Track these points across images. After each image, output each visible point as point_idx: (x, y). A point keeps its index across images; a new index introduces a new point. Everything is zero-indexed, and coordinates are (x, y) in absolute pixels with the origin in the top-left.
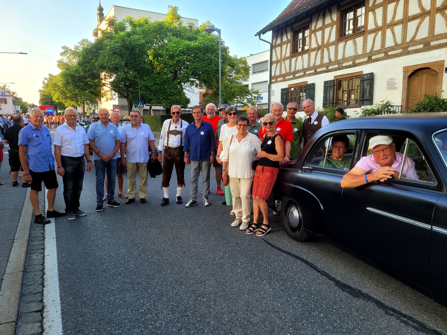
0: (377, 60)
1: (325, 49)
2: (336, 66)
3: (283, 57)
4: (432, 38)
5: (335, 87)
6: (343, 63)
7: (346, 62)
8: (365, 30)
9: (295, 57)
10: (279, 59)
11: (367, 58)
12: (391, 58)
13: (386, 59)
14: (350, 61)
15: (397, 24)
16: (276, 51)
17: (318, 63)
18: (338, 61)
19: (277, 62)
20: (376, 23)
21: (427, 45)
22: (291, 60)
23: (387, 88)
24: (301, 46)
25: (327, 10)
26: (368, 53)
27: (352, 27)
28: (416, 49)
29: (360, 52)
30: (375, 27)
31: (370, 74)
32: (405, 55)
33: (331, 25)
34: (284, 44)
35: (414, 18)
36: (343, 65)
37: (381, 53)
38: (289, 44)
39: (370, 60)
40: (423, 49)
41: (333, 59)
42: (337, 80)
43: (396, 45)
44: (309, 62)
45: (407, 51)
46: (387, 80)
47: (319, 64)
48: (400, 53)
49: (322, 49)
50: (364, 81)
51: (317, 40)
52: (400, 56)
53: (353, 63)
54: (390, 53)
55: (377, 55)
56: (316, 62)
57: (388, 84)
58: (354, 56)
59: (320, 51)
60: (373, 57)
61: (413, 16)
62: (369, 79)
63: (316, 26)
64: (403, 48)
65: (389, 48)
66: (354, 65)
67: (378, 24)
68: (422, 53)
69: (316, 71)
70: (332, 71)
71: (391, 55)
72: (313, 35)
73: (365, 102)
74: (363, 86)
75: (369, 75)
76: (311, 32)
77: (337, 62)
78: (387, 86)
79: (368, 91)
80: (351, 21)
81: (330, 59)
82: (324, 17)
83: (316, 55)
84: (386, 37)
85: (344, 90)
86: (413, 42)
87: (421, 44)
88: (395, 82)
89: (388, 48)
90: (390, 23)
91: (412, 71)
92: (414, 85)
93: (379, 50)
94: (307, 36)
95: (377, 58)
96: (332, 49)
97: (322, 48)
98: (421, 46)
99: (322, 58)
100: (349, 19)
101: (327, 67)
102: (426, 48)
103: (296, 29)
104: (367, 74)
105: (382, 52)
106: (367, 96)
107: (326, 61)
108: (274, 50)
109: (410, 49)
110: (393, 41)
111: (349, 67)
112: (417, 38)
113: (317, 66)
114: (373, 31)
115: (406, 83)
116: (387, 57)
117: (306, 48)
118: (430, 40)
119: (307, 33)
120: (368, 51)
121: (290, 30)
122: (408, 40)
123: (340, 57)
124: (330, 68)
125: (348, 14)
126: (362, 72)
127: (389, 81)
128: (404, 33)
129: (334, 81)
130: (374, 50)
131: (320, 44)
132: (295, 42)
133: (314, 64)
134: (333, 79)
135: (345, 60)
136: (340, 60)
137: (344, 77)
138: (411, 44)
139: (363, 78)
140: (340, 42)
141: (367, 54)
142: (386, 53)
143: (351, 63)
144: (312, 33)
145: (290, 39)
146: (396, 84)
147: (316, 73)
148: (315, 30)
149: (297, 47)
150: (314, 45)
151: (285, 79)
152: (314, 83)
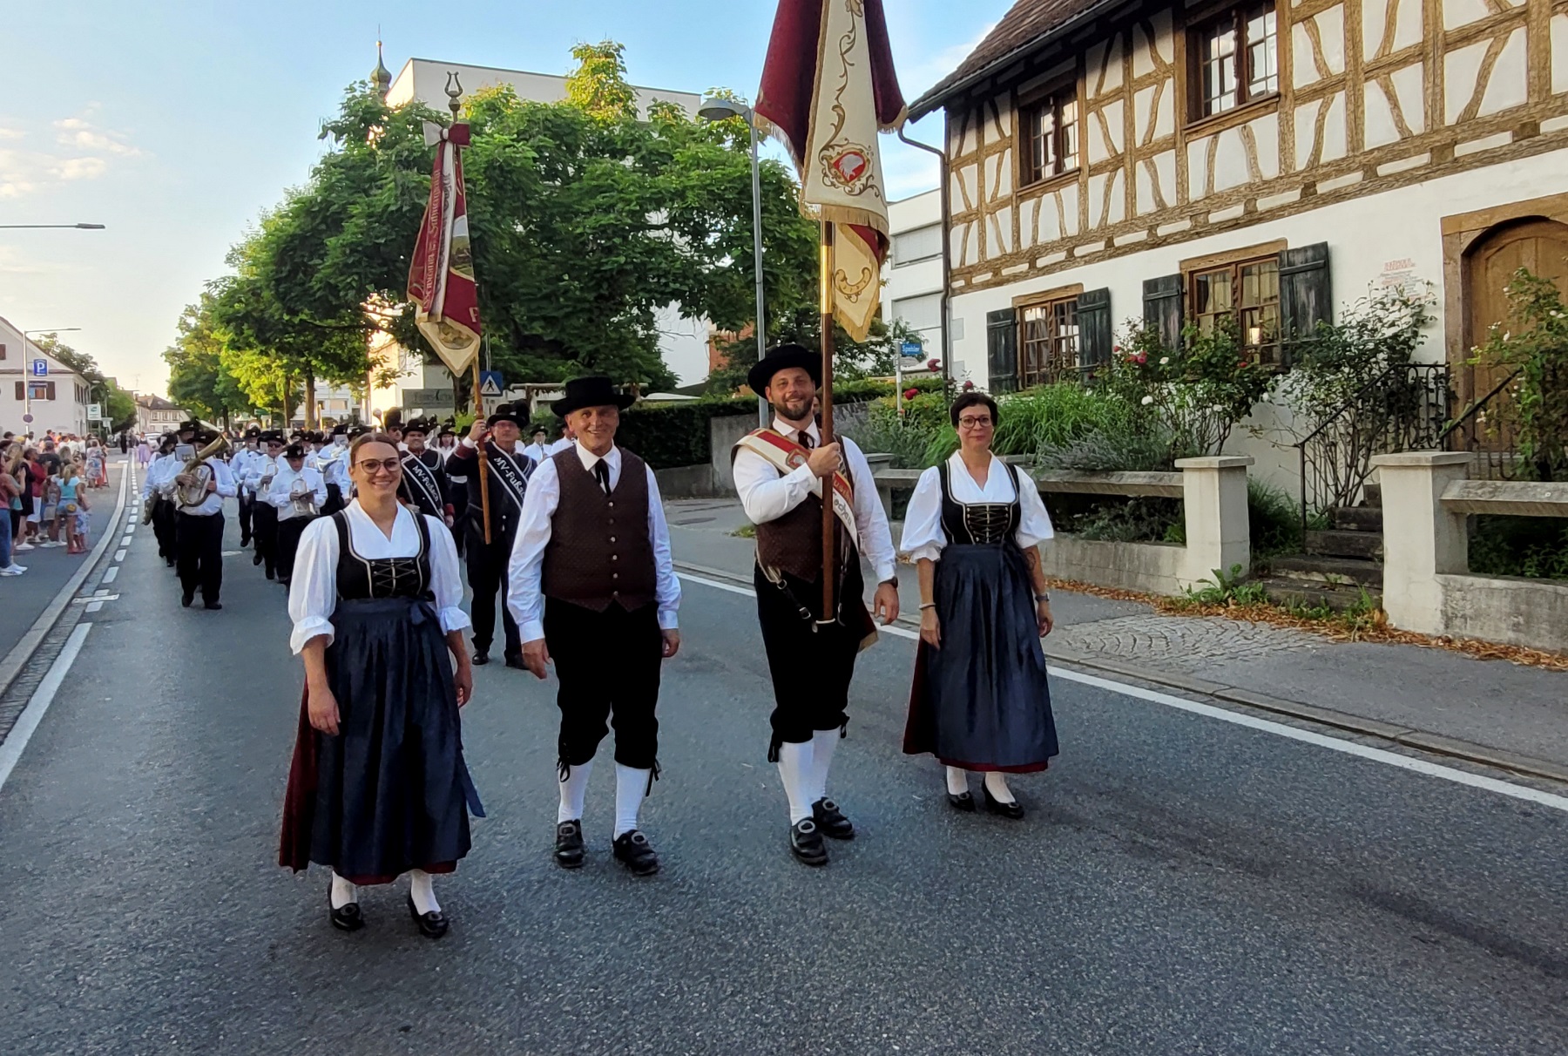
0: (1338, 196)
1: (1140, 165)
2: (1186, 224)
3: (988, 200)
4: (1543, 106)
5: (1187, 302)
6: (1209, 212)
7: (1219, 208)
8: (1282, 91)
9: (1031, 195)
10: (974, 206)
11: (1298, 192)
12: (1391, 187)
13: (1372, 192)
14: (1236, 204)
15: (1404, 61)
16: (961, 181)
17: (1117, 215)
18: (1190, 205)
19: (967, 218)
20: (1320, 65)
21: (1528, 130)
22: (1018, 207)
24: (1052, 158)
25: (1137, 27)
26: (1302, 172)
27: (1232, 82)
28: (1486, 151)
29: (1270, 170)
30: (1319, 78)
31: (1314, 247)
32: (1443, 175)
33: (1154, 80)
34: (987, 156)
35: (1466, 37)
36: (1211, 221)
37: (1350, 170)
38: (1008, 152)
39: (1310, 198)
40: (1513, 147)
41: (1171, 200)
42: (1191, 273)
43: (1407, 136)
44: (1084, 212)
45: (1450, 159)
46: (1382, 270)
47: (1122, 217)
48: (1425, 167)
49: (1128, 166)
50: (1293, 274)
51: (1106, 135)
52: (1427, 178)
53: (1248, 212)
54: (1383, 170)
55: (1336, 177)
56: (1107, 211)
57: (1387, 284)
58: (1250, 186)
59: (1121, 171)
60: (1322, 188)
61: (1461, 30)
62: (1315, 268)
63: (1100, 85)
64: (1432, 150)
65: (1378, 149)
66: (1252, 218)
67: (1330, 65)
68: (1508, 166)
69: (1110, 243)
70: (1169, 244)
71: (1390, 175)
72: (1092, 117)
74: (1293, 293)
75: (1310, 254)
76: (1087, 107)
77: (1186, 208)
79: (1311, 306)
80: (1226, 61)
81: (1161, 200)
82: (1128, 53)
83: (1109, 187)
84: (1363, 112)
85: (1221, 309)
86: (1472, 124)
87: (1504, 131)
88: (1412, 275)
89: (1376, 153)
90: (1376, 60)
91: (1477, 234)
92: (1491, 284)
93: (1343, 160)
94: (1070, 121)
95: (1336, 191)
96: (1166, 162)
97: (1127, 160)
98: (1505, 138)
99: (1131, 197)
100: (1222, 54)
101: (1152, 229)
102: (1524, 143)
103: (1030, 100)
104: (1305, 249)
105: (1354, 166)
106: (1309, 329)
107: (1145, 205)
108: (953, 175)
109: (1460, 150)
110: (1391, 123)
111: (1235, 224)
112: (1485, 110)
113: (1115, 226)
114: (1315, 91)
115: (1459, 278)
116: (1374, 183)
117: (1071, 163)
118: (1538, 116)
119: (1070, 112)
120: (1301, 161)
121: (1009, 107)
122: (1450, 118)
123: (1196, 192)
124: (1162, 231)
125: (1214, 42)
126: (1285, 242)
127: (1389, 272)
128: (1434, 94)
129: (1180, 278)
130: (1324, 159)
131: (1120, 150)
132: (1029, 146)
133: (1102, 219)
134: (1175, 271)
135: (1214, 199)
136: (1197, 202)
137: (1219, 262)
138: (1464, 131)
139: (1290, 264)
140: (1194, 136)
141: (1297, 175)
142: (1369, 170)
143: (1237, 211)
144: (1088, 110)
145: (1011, 137)
147: (1112, 251)
148: (1100, 98)
149: (1037, 163)
150: (1098, 154)
151: (998, 278)
152: (1107, 289)
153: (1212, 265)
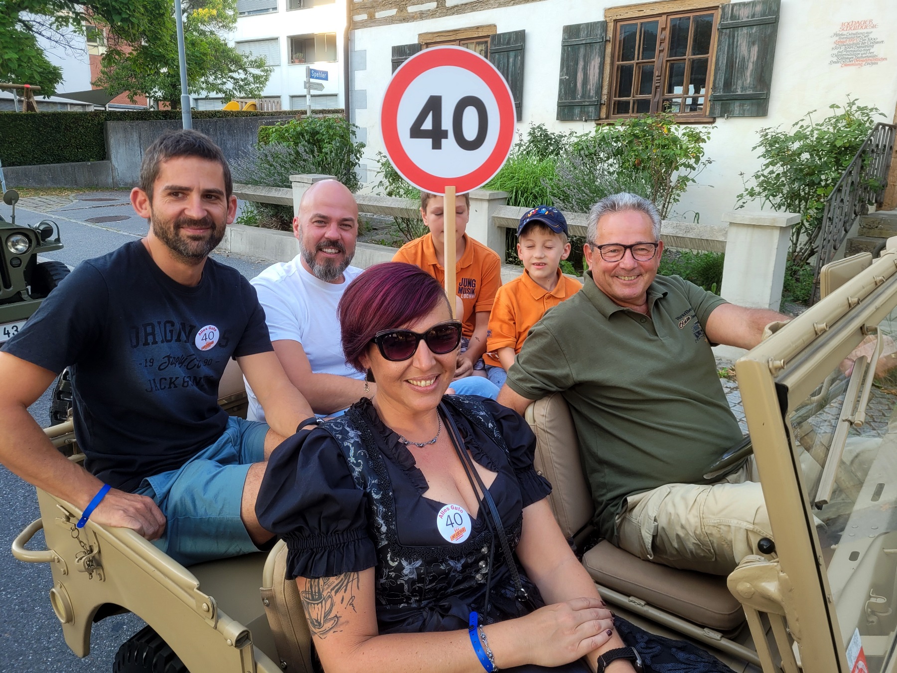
5: (609, 49)
23: (835, 59)
31: (764, 2)
42: (616, 21)
46: (837, 29)
50: (735, 27)
57: (839, 44)
62: (760, 23)
73: (736, 107)
74: (732, 46)
78: (836, 52)
79: (751, 66)
88: (871, 36)
104: (754, 4)
106: (745, 82)
127: (845, 33)
129: (604, 25)
134: (601, 18)
137: (648, 12)
139: (734, 17)
146: (876, 46)
151: (404, 14)
152: (524, 31)
153: (641, 14)
